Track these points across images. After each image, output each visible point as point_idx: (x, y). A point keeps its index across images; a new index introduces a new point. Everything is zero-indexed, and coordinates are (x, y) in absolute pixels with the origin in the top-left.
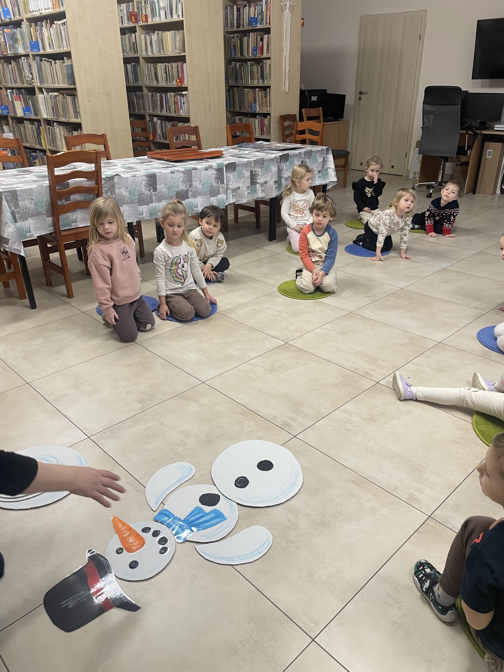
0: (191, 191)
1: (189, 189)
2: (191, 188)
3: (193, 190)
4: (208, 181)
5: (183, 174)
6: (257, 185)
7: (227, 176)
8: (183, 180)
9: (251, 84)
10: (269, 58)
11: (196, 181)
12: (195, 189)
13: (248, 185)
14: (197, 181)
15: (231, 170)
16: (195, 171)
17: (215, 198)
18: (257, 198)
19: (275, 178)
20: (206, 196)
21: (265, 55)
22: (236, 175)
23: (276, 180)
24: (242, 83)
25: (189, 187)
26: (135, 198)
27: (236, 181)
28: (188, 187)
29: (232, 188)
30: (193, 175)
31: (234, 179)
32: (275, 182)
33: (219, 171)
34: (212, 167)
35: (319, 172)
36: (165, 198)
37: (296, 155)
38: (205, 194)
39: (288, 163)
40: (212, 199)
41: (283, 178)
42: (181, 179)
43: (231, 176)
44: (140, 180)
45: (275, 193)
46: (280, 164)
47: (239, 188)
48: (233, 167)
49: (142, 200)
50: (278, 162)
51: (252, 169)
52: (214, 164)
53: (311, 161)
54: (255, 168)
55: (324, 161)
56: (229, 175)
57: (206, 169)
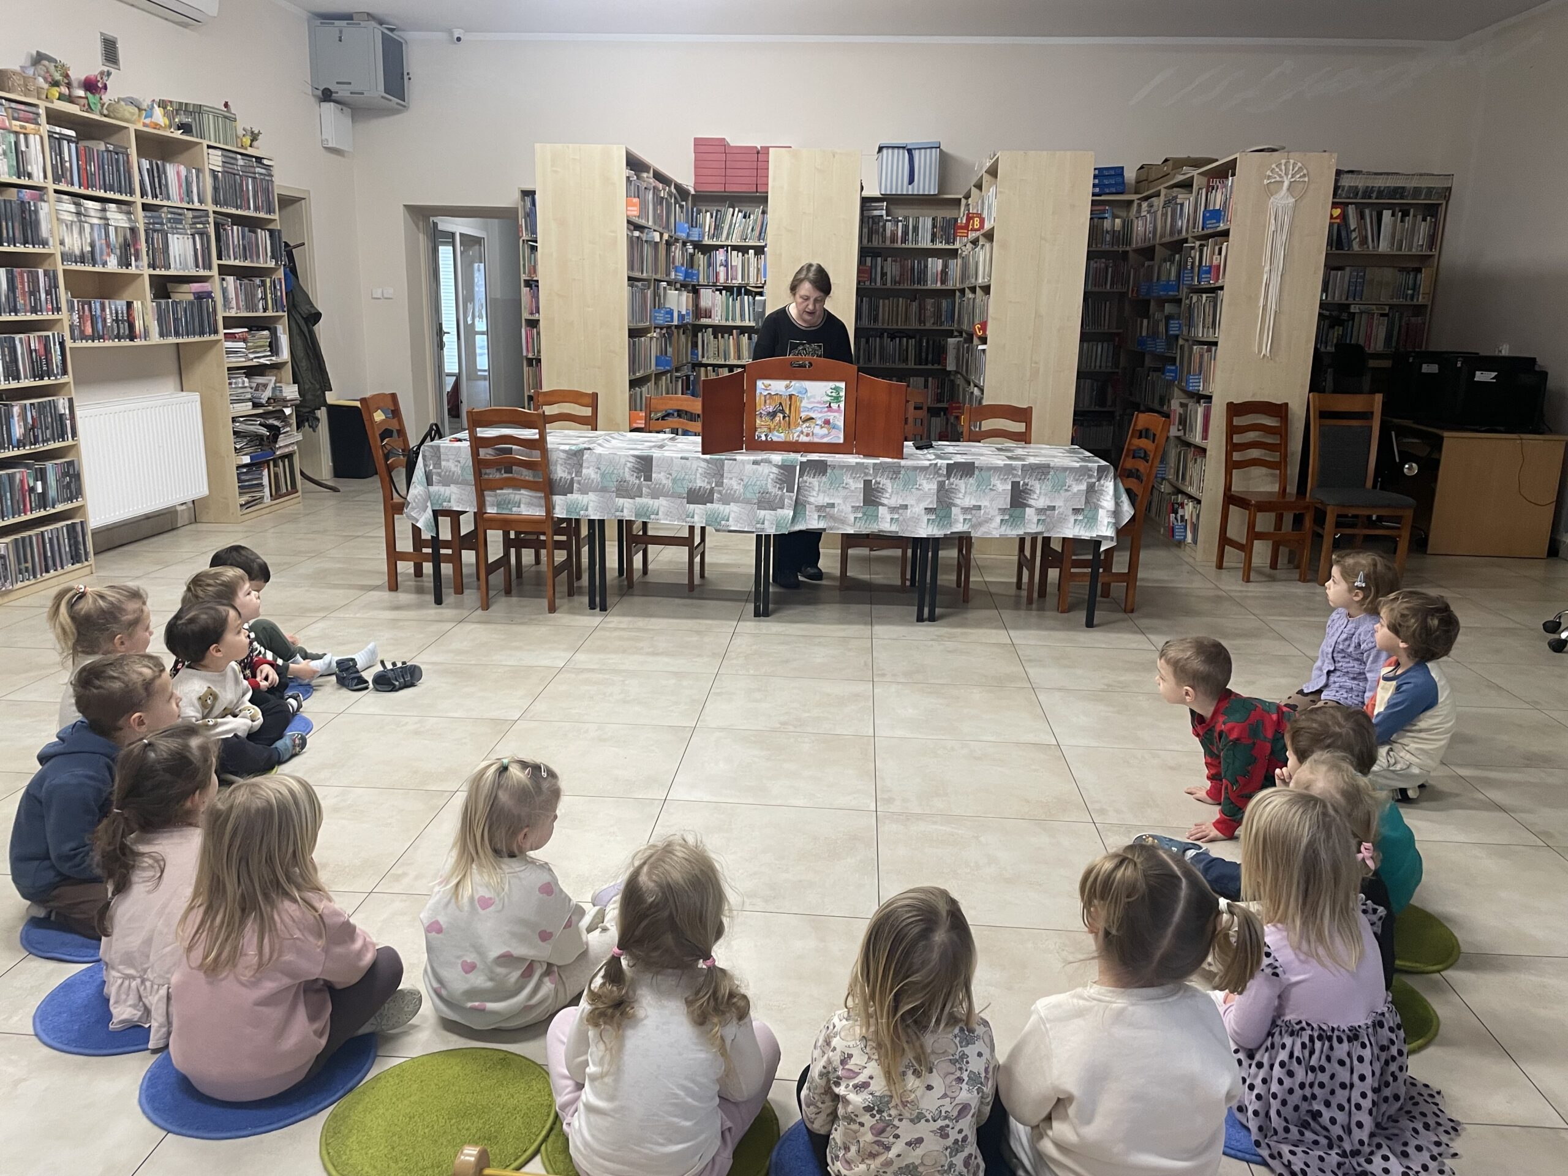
6: (880, 508)
7: (803, 482)
11: (731, 479)
13: (857, 504)
15: (816, 472)
18: (881, 531)
19: (931, 502)
22: (825, 482)
23: (930, 507)
27: (825, 492)
28: (713, 485)
29: (817, 504)
30: (726, 469)
31: (822, 489)
32: (928, 510)
33: (787, 469)
34: (770, 462)
35: (1076, 511)
36: (666, 495)
37: (996, 469)
38: (748, 502)
39: (971, 481)
40: (762, 513)
41: (955, 505)
42: (700, 470)
43: (813, 482)
44: (623, 461)
45: (924, 530)
46: (948, 479)
47: (833, 505)
48: (821, 468)
49: (624, 490)
50: (940, 475)
51: (870, 478)
52: (777, 458)
53: (1048, 485)
54: (875, 477)
55: (1091, 490)
56: (811, 480)
57: (755, 463)
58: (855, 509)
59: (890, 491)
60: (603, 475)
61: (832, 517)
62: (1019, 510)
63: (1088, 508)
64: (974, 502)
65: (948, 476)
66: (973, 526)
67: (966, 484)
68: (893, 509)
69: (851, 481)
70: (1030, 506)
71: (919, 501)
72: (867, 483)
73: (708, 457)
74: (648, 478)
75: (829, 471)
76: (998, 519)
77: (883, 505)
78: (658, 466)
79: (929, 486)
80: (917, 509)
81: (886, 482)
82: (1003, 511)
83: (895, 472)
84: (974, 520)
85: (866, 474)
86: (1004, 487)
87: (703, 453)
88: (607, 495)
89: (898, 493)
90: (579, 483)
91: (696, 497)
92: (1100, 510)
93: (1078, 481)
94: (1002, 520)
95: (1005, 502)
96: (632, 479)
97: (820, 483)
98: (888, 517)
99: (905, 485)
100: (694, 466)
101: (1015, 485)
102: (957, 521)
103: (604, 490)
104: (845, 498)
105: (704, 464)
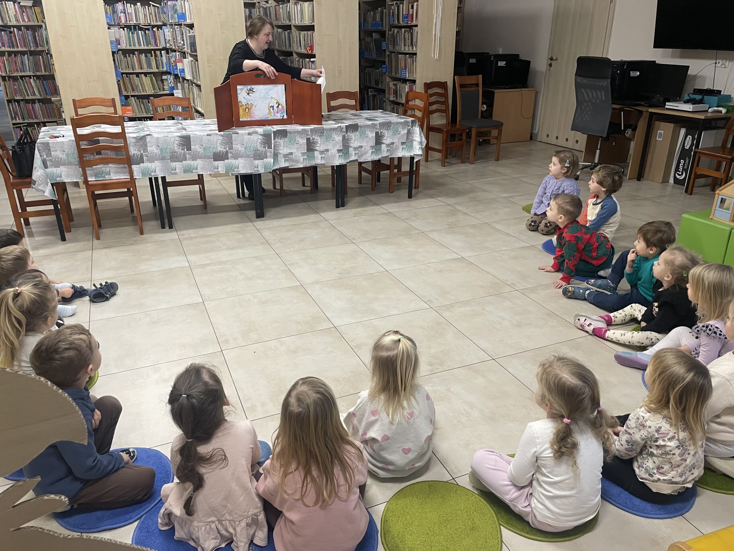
0: (231, 153)
1: (229, 151)
2: (232, 151)
3: (234, 152)
4: (252, 145)
5: (222, 137)
6: (315, 152)
7: (275, 142)
8: (222, 142)
9: (404, 50)
10: (416, 26)
11: (237, 144)
12: (235, 151)
13: (304, 152)
14: (239, 144)
15: (282, 136)
16: (236, 135)
17: (261, 161)
18: (316, 164)
19: (340, 147)
20: (249, 159)
21: (414, 23)
22: (286, 142)
23: (340, 149)
24: (397, 48)
25: (229, 149)
26: (168, 156)
27: (287, 146)
28: (227, 149)
29: (283, 153)
30: (233, 139)
31: (285, 145)
32: (339, 151)
33: (267, 137)
34: (257, 133)
35: (403, 143)
36: (201, 158)
37: (368, 126)
38: (248, 156)
39: (357, 133)
40: (257, 162)
41: (351, 147)
42: (219, 141)
43: (281, 141)
44: (172, 140)
45: (338, 162)
46: (347, 134)
47: (291, 154)
48: (283, 134)
49: (175, 158)
50: (343, 132)
51: (309, 137)
52: (260, 130)
53: (391, 132)
54: (312, 136)
55: (409, 133)
56: (279, 141)
57: (249, 134)
58: (303, 154)
59: (319, 142)
60: (161, 150)
61: (292, 160)
62: (378, 146)
63: (408, 142)
64: (359, 144)
65: (347, 132)
66: (359, 157)
67: (355, 135)
68: (322, 152)
69: (300, 140)
70: (384, 143)
71: (334, 146)
72: (308, 140)
73: (222, 133)
74: (189, 149)
75: (288, 135)
76: (370, 151)
77: (317, 150)
78: (194, 141)
79: (338, 138)
80: (333, 151)
81: (317, 138)
82: (372, 147)
83: (321, 132)
84: (360, 153)
85: (307, 135)
86: (372, 135)
87: (219, 132)
88: (166, 161)
89: (324, 144)
90: (147, 156)
91: (218, 157)
92: (414, 142)
93: (403, 128)
94: (372, 152)
95: (373, 142)
96: (179, 150)
97: (284, 142)
98: (320, 156)
99: (326, 139)
100: (215, 139)
101: (377, 133)
102: (352, 155)
103: (163, 159)
104: (298, 149)
105: (220, 138)
